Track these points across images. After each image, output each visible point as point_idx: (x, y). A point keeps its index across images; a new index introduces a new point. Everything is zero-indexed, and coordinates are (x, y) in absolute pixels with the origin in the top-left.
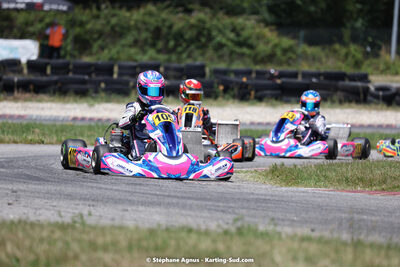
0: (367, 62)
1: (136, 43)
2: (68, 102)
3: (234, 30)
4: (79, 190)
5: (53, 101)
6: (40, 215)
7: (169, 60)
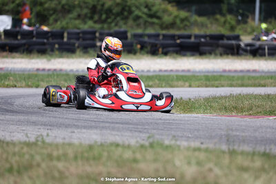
0: (239, 27)
1: (79, 16)
2: (33, 58)
3: (147, 6)
4: (41, 119)
5: (22, 58)
6: (13, 137)
7: (102, 28)
